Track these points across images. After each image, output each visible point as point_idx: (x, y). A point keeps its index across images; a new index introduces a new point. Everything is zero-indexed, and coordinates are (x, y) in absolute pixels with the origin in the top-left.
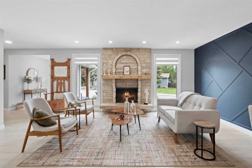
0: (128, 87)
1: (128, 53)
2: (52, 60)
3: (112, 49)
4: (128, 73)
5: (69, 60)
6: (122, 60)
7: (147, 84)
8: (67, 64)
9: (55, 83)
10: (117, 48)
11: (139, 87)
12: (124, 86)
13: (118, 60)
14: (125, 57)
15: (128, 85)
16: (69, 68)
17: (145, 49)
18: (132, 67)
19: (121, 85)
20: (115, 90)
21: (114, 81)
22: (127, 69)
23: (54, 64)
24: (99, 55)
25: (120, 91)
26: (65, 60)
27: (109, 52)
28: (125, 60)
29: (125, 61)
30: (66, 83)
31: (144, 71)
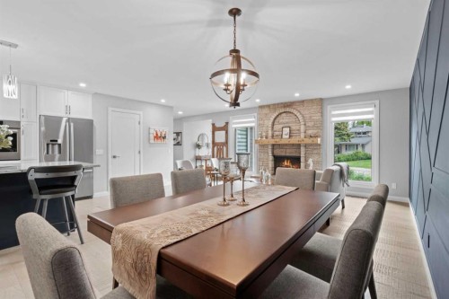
0: (288, 154)
1: (288, 110)
2: (213, 125)
3: (269, 106)
4: (288, 136)
5: (227, 123)
6: (281, 120)
7: (315, 151)
8: (225, 128)
9: (216, 148)
10: (274, 105)
11: (302, 155)
12: (283, 154)
13: (275, 119)
14: (284, 115)
15: (290, 153)
16: (227, 133)
17: (312, 101)
18: (293, 128)
19: (279, 152)
20: (271, 158)
21: (270, 147)
22: (286, 131)
23: (215, 129)
24: (256, 114)
25: (278, 161)
26: (223, 125)
27: (266, 111)
28: (285, 119)
29: (284, 121)
30: (225, 148)
31: (310, 132)
